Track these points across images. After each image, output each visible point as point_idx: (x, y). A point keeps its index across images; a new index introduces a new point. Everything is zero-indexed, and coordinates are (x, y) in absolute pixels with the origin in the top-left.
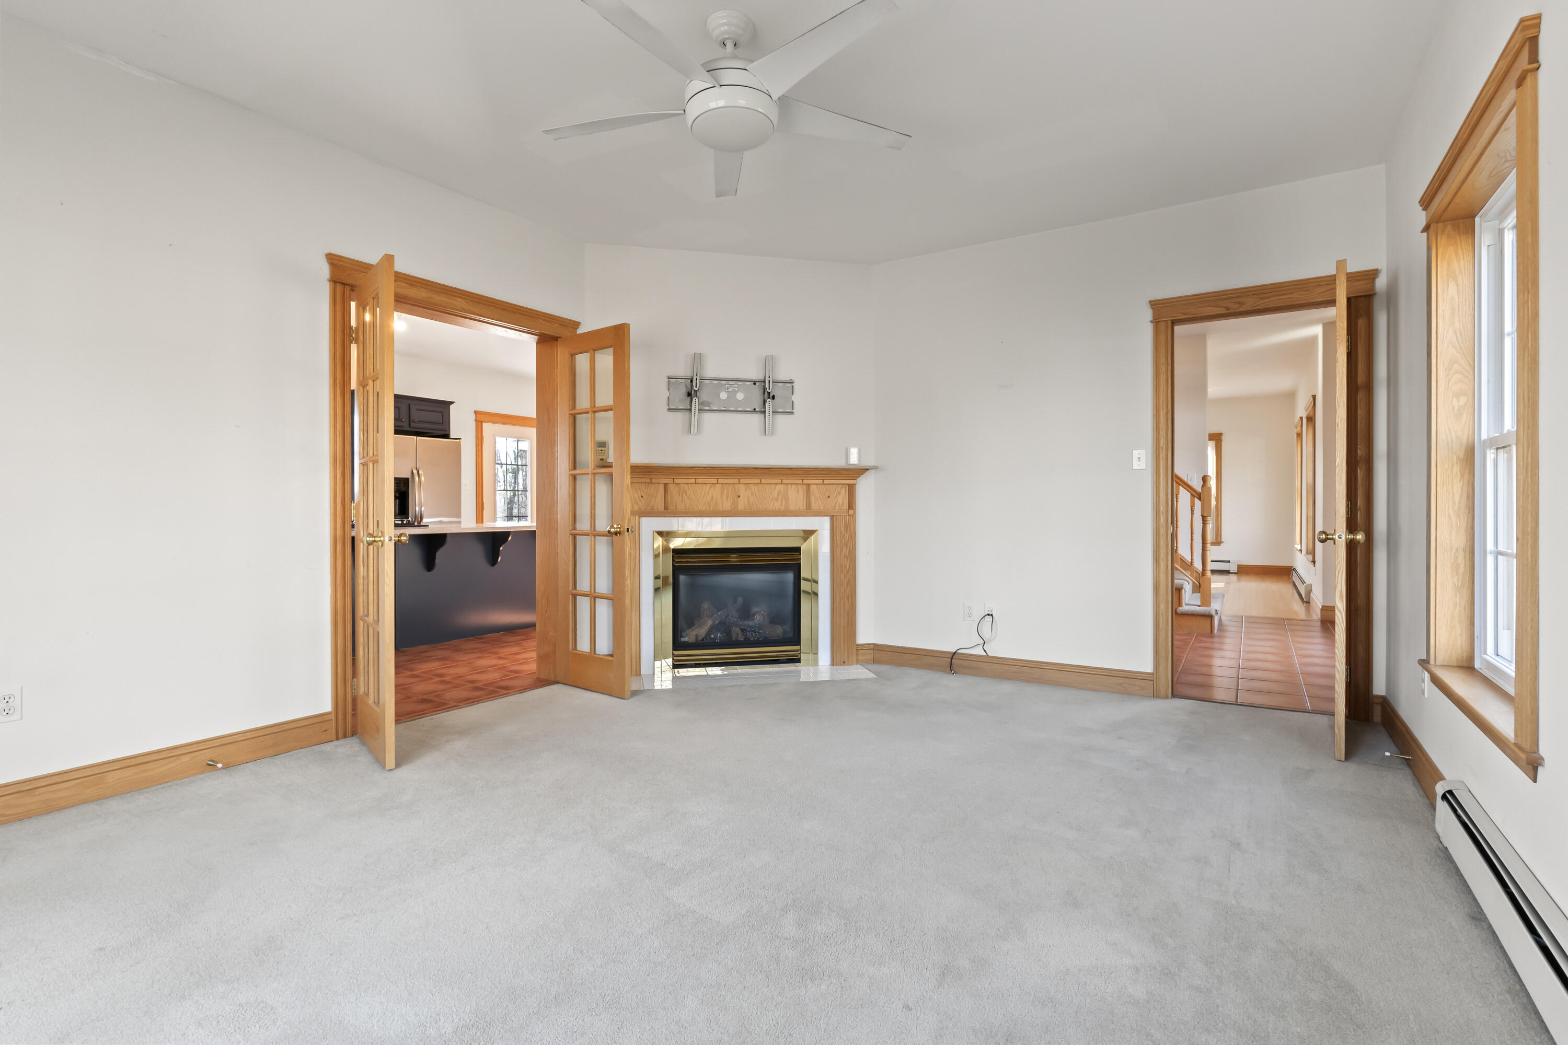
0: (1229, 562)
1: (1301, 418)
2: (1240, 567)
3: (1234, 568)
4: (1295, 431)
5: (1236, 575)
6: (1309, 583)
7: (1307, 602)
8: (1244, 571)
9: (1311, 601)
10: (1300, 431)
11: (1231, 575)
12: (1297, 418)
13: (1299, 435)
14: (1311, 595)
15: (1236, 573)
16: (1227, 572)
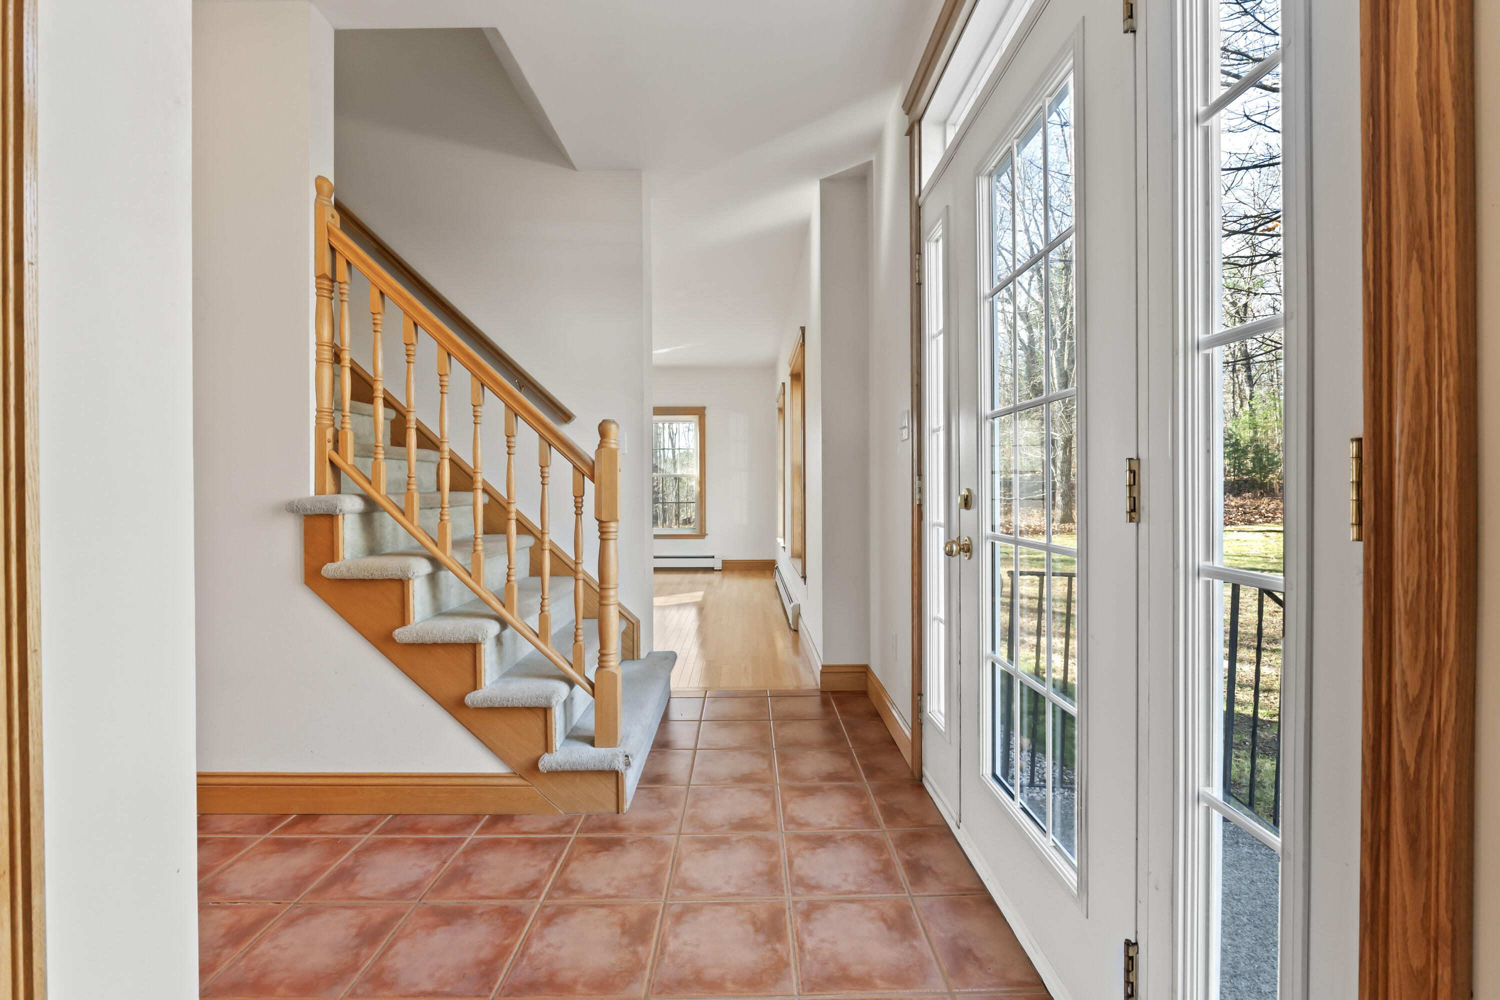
0: (713, 557)
1: (784, 384)
2: (724, 562)
3: (718, 565)
4: (777, 405)
5: (721, 572)
6: (797, 603)
7: (795, 630)
8: (729, 567)
9: (800, 629)
10: (782, 406)
11: (715, 572)
12: (780, 385)
13: (782, 410)
14: (800, 621)
15: (720, 570)
16: (712, 570)
